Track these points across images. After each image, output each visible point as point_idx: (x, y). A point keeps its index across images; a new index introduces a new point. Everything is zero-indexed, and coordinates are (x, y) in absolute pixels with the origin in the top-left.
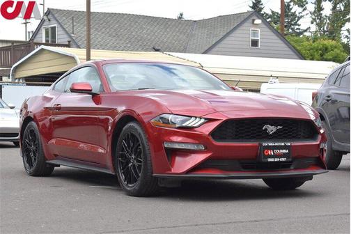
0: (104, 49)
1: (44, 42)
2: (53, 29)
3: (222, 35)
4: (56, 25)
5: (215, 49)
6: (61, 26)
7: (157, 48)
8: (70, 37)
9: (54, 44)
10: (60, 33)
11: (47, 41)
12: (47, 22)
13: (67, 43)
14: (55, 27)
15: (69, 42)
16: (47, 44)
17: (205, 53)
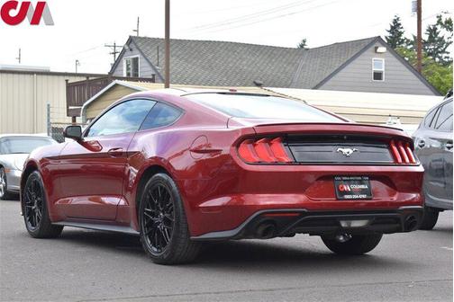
0: (194, 84)
1: (125, 75)
2: (136, 60)
3: (337, 65)
4: (138, 56)
5: (328, 83)
6: (145, 57)
7: (258, 82)
8: (155, 70)
9: (136, 78)
10: (143, 65)
11: (128, 74)
12: (128, 52)
13: (151, 77)
14: (137, 58)
15: (153, 75)
16: (128, 79)
17: (316, 88)
